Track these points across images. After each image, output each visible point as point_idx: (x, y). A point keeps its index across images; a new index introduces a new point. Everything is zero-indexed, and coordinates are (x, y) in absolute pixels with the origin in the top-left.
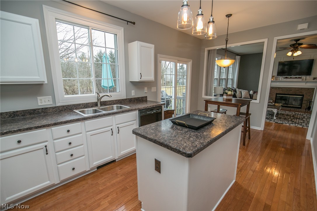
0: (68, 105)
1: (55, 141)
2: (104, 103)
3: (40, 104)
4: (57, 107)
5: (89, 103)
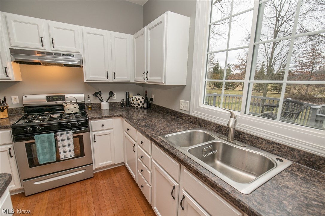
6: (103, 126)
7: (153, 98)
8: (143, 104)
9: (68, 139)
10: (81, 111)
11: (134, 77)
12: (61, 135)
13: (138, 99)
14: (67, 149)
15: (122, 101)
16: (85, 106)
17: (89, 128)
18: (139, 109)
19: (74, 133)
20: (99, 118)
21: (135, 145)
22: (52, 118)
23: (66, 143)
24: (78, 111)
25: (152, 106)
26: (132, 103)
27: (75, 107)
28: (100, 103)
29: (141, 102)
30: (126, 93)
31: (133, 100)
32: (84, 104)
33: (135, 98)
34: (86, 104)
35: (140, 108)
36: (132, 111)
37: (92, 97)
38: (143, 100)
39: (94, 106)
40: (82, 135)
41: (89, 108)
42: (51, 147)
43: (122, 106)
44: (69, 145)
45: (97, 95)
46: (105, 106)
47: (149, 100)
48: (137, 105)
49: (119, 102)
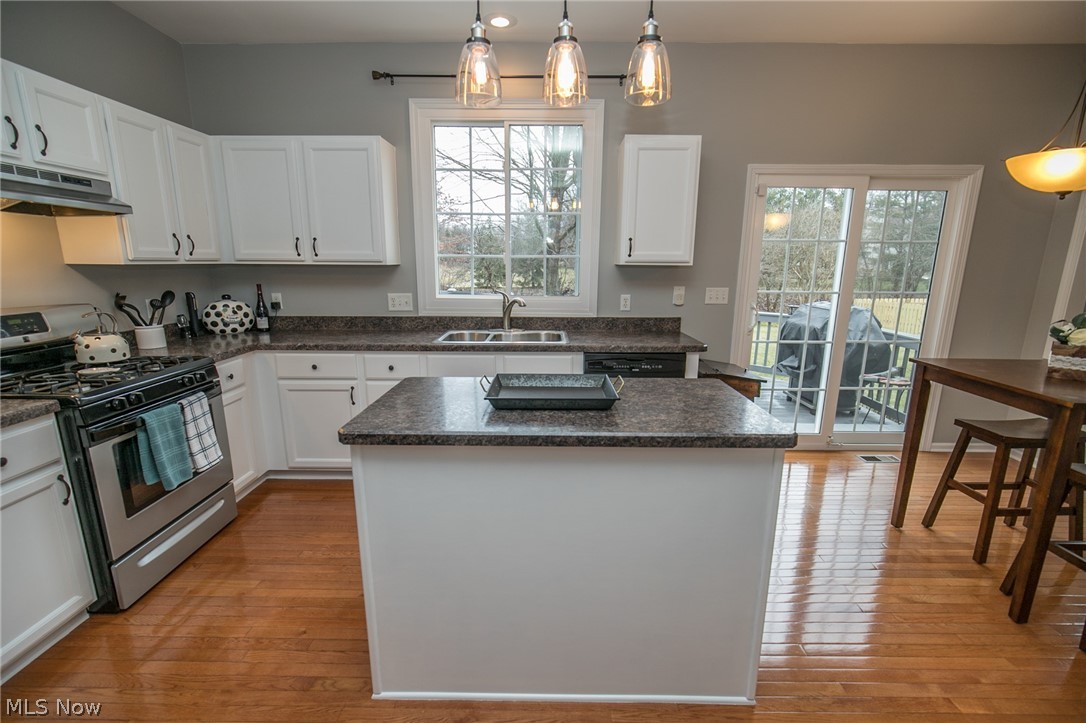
0: (441, 318)
1: (369, 383)
2: (515, 323)
3: (391, 309)
4: (420, 318)
5: (486, 318)
6: (231, 377)
7: (279, 303)
8: (254, 321)
9: (204, 415)
12: (191, 404)
18: (240, 337)
26: (213, 322)
29: (246, 315)
35: (243, 332)
38: (251, 311)
43: (185, 336)
47: (269, 308)
48: (237, 326)
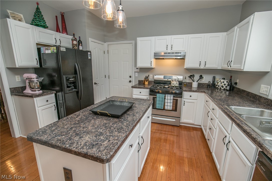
4: (268, 99)
6: (191, 96)
7: (237, 83)
8: (226, 87)
9: (170, 99)
10: (179, 86)
11: (222, 65)
12: (168, 96)
13: (222, 82)
14: (169, 104)
15: (208, 83)
16: (182, 83)
17: (182, 96)
18: (221, 90)
19: (174, 97)
20: (189, 91)
21: (209, 112)
22: (165, 87)
23: (169, 101)
24: (178, 85)
25: (235, 89)
26: (216, 85)
27: (177, 83)
28: (192, 83)
29: (225, 84)
30: (213, 77)
31: (218, 83)
32: (182, 82)
33: (220, 81)
34: (183, 82)
35: (223, 89)
36: (216, 91)
37: (188, 78)
38: (227, 84)
39: (188, 84)
40: (178, 99)
41: (185, 85)
42: (162, 101)
43: (208, 87)
44: (170, 103)
45: (191, 77)
46: (195, 85)
47: (233, 84)
48: (221, 87)
49: (206, 83)
